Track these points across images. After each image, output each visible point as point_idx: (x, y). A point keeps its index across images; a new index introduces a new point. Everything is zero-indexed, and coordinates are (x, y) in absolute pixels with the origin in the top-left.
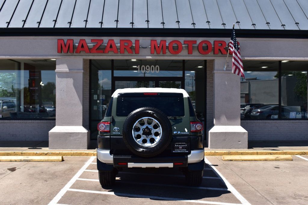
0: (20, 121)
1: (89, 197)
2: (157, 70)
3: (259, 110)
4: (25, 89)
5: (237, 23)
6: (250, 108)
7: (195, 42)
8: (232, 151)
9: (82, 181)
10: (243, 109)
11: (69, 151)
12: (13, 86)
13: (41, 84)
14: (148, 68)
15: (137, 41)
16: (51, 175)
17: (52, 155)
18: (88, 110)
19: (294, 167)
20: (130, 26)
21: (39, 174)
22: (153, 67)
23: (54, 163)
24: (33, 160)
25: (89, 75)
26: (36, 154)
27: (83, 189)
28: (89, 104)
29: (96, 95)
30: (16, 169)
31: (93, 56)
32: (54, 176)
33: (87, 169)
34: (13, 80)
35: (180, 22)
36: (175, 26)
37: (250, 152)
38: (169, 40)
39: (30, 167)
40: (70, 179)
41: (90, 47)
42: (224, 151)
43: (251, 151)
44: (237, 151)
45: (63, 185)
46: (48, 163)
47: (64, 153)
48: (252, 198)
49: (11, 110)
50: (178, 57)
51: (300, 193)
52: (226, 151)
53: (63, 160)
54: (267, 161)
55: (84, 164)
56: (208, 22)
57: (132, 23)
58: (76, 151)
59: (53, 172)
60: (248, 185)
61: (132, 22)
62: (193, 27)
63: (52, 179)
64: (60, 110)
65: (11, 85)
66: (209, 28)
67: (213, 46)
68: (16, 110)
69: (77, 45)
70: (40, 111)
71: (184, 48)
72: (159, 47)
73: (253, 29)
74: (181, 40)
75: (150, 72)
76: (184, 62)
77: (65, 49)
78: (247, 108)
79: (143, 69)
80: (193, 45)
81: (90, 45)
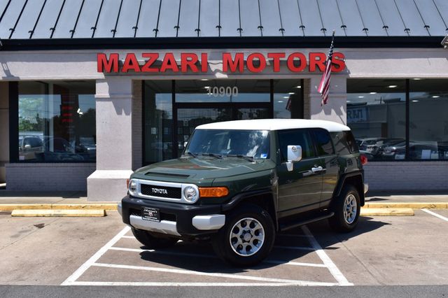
2: (235, 92)
4: (55, 118)
5: (342, 28)
6: (383, 145)
7: (283, 55)
11: (114, 204)
12: (38, 115)
13: (78, 112)
14: (222, 90)
15: (204, 56)
16: (89, 233)
17: (92, 209)
18: (141, 149)
19: (411, 224)
20: (195, 35)
21: (75, 231)
22: (229, 89)
23: (94, 218)
24: (66, 214)
26: (71, 208)
28: (141, 141)
29: (155, 128)
30: (45, 225)
31: (145, 75)
32: (93, 233)
34: (38, 106)
35: (263, 28)
36: (257, 34)
38: (246, 53)
39: (63, 224)
40: (113, 236)
41: (140, 64)
45: (104, 243)
46: (86, 218)
47: (107, 206)
49: (38, 150)
50: (261, 75)
51: (404, 253)
53: (105, 215)
54: (379, 216)
56: (303, 27)
57: (198, 30)
59: (92, 228)
61: (198, 28)
62: (281, 35)
63: (90, 236)
64: (101, 148)
65: (35, 114)
66: (303, 35)
67: (308, 60)
68: (43, 150)
69: (123, 61)
70: (77, 151)
71: (268, 64)
72: (233, 62)
73: (365, 35)
74: (265, 52)
75: (225, 96)
76: (272, 81)
77: (108, 67)
78: (379, 144)
79: (216, 92)
80: (281, 59)
81: (141, 60)
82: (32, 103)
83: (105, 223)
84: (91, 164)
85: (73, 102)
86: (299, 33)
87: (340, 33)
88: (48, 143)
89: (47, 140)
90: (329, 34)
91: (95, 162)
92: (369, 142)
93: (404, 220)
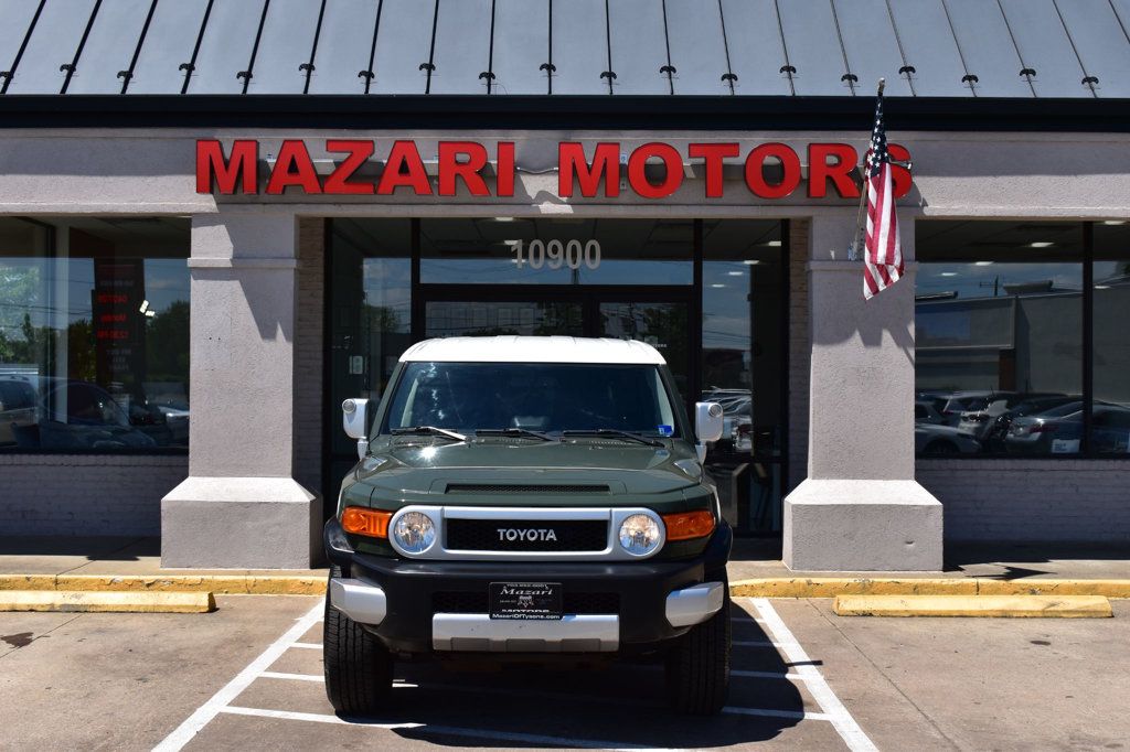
0: (50, 459)
1: (296, 736)
2: (593, 255)
3: (1041, 421)
4: (74, 330)
5: (904, 73)
6: (1007, 410)
7: (733, 149)
8: (876, 580)
9: (278, 680)
10: (979, 413)
11: (238, 575)
12: (27, 318)
13: (142, 310)
14: (555, 250)
15: (505, 148)
16: (164, 661)
17: (173, 590)
18: (319, 416)
19: (1107, 642)
20: (479, 88)
21: (120, 657)
22: (574, 248)
23: (179, 617)
24: (96, 606)
25: (321, 277)
26: (112, 586)
27: (277, 709)
28: (321, 393)
29: (361, 358)
30: (34, 637)
31: (335, 204)
32: (174, 662)
33: (301, 640)
34: (28, 293)
35: (675, 71)
36: (657, 87)
37: (951, 583)
38: (629, 143)
39: (87, 633)
40: (235, 672)
41: (321, 171)
42: (846, 581)
43: (955, 579)
44: (895, 580)
45: (206, 695)
46: (156, 618)
47: (218, 583)
48: (903, 745)
49: (21, 416)
50: (668, 208)
51: (1095, 733)
52: (851, 581)
53: (213, 608)
54: (1010, 617)
55: (294, 623)
56: (789, 69)
57: (489, 76)
58: (267, 573)
59: (171, 648)
60: (904, 700)
61: (487, 71)
62: (726, 92)
63: (166, 673)
64: (204, 414)
65: (20, 314)
66: (789, 94)
67: (804, 165)
68: (37, 417)
69: (272, 161)
70: (135, 421)
71: (690, 174)
72: (590, 169)
73: (968, 94)
74: (680, 141)
75: (564, 267)
76: (698, 224)
77: (226, 179)
78: (995, 410)
79: (537, 255)
80: (726, 160)
81: (324, 161)
82: (12, 284)
83: (211, 634)
84: (175, 460)
85: (129, 284)
86: (779, 87)
87: (899, 88)
88: (53, 396)
89: (50, 388)
90: (866, 89)
91: (186, 453)
92: (966, 404)
93: (1084, 630)
